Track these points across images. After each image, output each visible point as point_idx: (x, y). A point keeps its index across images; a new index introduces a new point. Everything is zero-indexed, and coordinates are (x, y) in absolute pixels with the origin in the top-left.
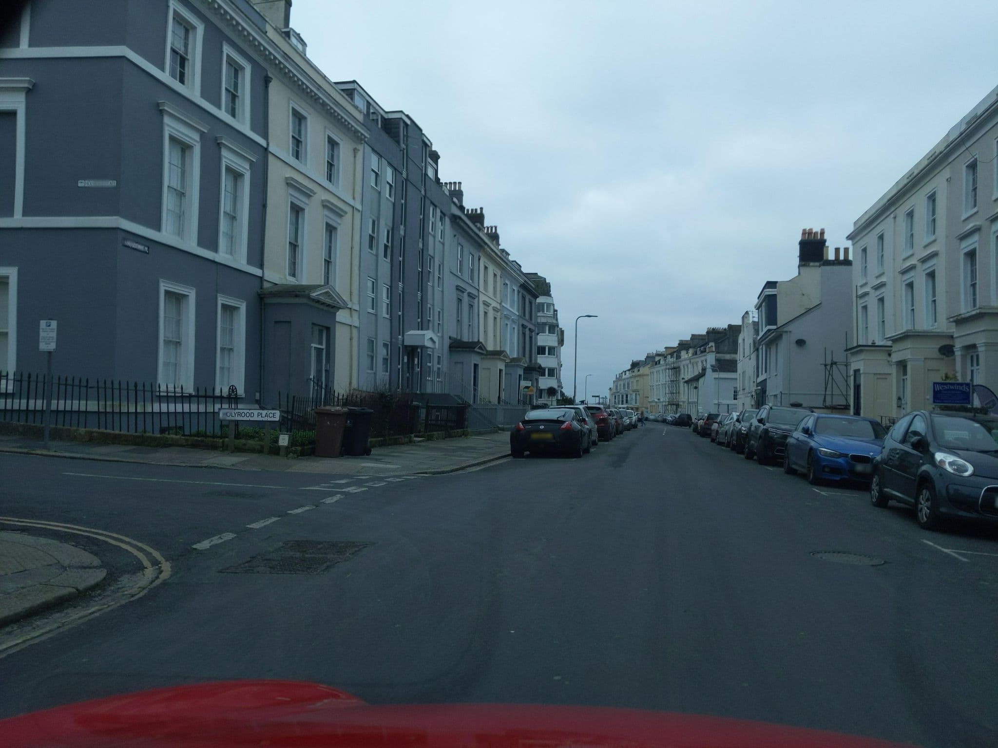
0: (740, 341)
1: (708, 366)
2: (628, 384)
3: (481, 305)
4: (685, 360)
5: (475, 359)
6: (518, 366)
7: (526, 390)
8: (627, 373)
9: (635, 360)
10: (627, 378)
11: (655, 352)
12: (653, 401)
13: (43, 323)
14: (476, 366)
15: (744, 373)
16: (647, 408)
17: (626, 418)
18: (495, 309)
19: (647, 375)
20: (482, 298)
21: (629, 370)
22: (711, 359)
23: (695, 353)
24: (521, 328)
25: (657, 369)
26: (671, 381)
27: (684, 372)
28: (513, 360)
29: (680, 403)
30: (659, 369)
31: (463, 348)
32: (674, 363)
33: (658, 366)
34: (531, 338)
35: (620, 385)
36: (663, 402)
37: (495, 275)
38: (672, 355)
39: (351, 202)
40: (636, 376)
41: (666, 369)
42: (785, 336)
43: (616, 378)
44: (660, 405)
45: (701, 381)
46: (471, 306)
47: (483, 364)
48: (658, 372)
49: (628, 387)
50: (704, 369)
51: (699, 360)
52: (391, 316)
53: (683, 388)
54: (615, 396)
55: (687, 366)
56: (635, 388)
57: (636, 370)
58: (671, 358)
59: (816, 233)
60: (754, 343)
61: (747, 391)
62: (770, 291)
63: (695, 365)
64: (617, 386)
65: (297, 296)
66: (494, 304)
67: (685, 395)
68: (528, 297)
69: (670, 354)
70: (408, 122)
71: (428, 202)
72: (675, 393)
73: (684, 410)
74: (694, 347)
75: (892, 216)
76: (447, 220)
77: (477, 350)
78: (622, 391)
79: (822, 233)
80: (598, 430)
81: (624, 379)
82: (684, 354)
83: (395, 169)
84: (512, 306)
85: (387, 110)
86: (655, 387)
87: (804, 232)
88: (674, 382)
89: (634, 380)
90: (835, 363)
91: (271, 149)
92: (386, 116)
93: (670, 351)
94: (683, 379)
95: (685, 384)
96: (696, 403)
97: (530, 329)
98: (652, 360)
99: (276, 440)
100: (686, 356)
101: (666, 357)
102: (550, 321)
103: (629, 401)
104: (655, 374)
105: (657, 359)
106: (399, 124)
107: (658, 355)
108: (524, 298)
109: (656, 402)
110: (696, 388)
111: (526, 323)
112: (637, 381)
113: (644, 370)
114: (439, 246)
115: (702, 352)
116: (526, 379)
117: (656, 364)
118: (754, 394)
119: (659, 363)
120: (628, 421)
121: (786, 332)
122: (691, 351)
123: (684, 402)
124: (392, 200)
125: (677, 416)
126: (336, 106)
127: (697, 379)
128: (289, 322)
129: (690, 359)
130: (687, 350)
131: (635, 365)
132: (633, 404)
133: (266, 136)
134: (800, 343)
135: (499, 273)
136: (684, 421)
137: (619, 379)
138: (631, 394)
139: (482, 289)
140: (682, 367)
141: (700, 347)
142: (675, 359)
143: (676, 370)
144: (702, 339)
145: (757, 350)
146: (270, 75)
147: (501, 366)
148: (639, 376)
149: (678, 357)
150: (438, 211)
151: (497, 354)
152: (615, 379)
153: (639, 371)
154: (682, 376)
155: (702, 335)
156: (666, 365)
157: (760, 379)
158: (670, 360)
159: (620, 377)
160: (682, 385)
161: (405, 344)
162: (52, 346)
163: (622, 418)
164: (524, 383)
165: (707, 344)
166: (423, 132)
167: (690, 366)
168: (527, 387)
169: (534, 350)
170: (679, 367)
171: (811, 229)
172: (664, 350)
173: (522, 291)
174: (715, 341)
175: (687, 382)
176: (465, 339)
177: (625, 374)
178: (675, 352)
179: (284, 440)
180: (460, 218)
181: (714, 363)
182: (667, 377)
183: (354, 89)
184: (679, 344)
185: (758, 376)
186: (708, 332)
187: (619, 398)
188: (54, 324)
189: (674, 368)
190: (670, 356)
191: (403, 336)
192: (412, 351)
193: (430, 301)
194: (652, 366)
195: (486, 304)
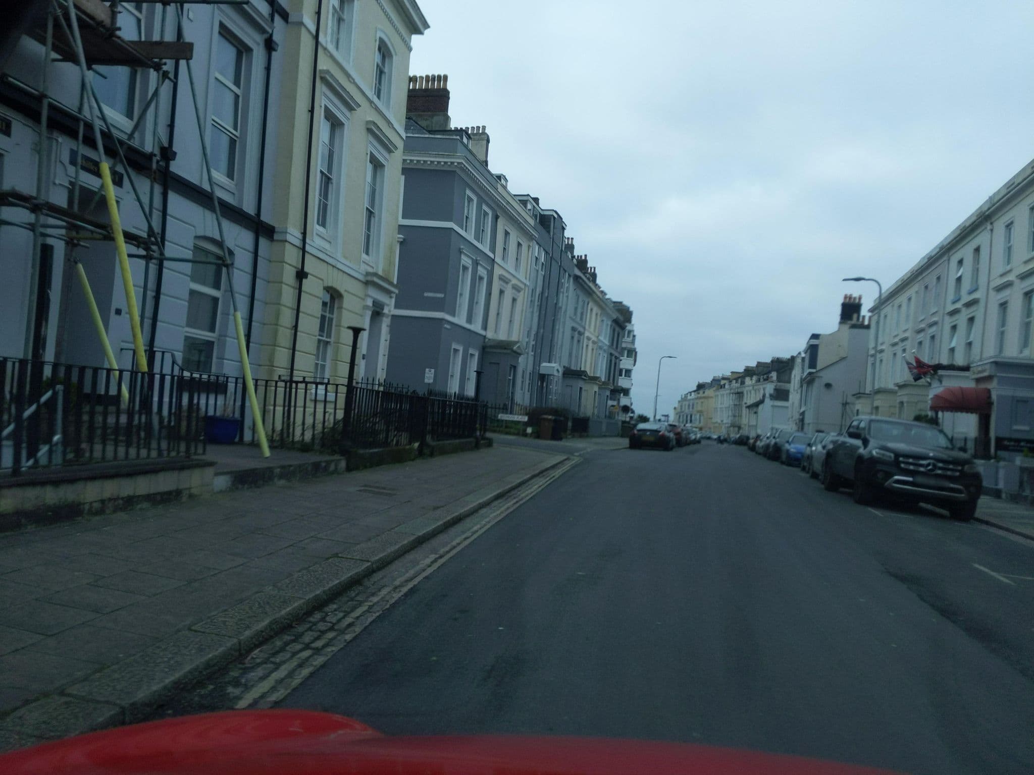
0: (793, 376)
1: (767, 395)
2: (693, 405)
3: (585, 340)
4: (748, 386)
5: (581, 383)
6: (606, 388)
7: (612, 408)
8: (693, 394)
9: (701, 382)
10: (693, 399)
11: (721, 376)
12: (716, 423)
13: (427, 370)
14: (581, 388)
15: (793, 403)
16: (710, 428)
17: (691, 435)
18: (594, 342)
19: (712, 397)
20: (587, 334)
21: (694, 391)
22: (770, 388)
23: (759, 381)
24: (609, 356)
25: (721, 393)
26: (735, 405)
27: (747, 398)
28: (604, 383)
29: (742, 426)
30: (724, 392)
31: (573, 375)
32: (738, 388)
33: (723, 389)
34: (615, 364)
35: (685, 405)
36: (726, 424)
37: (597, 314)
38: (736, 379)
39: (525, 281)
40: (701, 398)
41: (730, 394)
42: (817, 380)
43: (682, 398)
44: (723, 427)
45: (761, 407)
46: (579, 341)
47: (585, 387)
48: (723, 395)
49: (693, 408)
50: (764, 396)
51: (761, 387)
52: (535, 354)
53: (745, 411)
54: (680, 416)
55: (750, 392)
56: (699, 408)
57: (701, 392)
58: (736, 383)
59: (855, 298)
60: (801, 379)
61: (794, 418)
62: (814, 342)
63: (757, 391)
64: (681, 406)
65: (505, 349)
66: (594, 338)
67: (746, 419)
68: (617, 329)
69: (734, 379)
70: (556, 216)
71: (562, 269)
72: (737, 415)
73: (745, 432)
74: (757, 375)
75: (891, 304)
76: (571, 279)
77: (583, 377)
78: (687, 411)
79: (860, 298)
80: (676, 439)
81: (690, 400)
82: (748, 381)
83: (547, 252)
84: (605, 338)
85: (543, 208)
86: (719, 409)
87: (846, 297)
88: (737, 406)
89: (699, 401)
90: (848, 403)
91: (496, 260)
92: (542, 213)
93: (735, 376)
94: (746, 403)
95: (747, 410)
96: (756, 426)
97: (616, 357)
98: (717, 383)
99: (526, 430)
100: (750, 383)
101: (730, 382)
102: (629, 346)
103: (693, 421)
104: (720, 397)
105: (723, 382)
106: (550, 219)
107: (724, 379)
108: (614, 330)
109: (719, 424)
110: (756, 413)
111: (613, 352)
112: (702, 402)
113: (709, 392)
114: (565, 298)
115: (765, 380)
116: (611, 399)
117: (721, 387)
118: (798, 421)
119: (724, 387)
120: (693, 437)
121: (819, 377)
122: (755, 378)
123: (745, 425)
124: (543, 273)
125: (738, 436)
126: (525, 223)
127: (757, 405)
128: (498, 364)
129: (753, 386)
130: (751, 376)
131: (701, 387)
132: (697, 424)
133: (494, 253)
134: (828, 386)
135: (599, 312)
136: (743, 441)
137: (684, 399)
138: (695, 415)
139: (587, 327)
140: (745, 393)
141: (763, 375)
142: (739, 385)
143: (740, 395)
144: (767, 367)
145: (802, 386)
146: (499, 214)
147: (596, 388)
148: (705, 398)
149: (743, 383)
150: (567, 274)
151: (594, 379)
152: (680, 399)
153: (704, 392)
154: (745, 400)
155: (766, 363)
156: (731, 389)
157: (802, 410)
158: (734, 384)
159: (685, 397)
160: (744, 408)
161: (540, 373)
162: (431, 381)
163: (689, 433)
164: (610, 403)
165: (770, 372)
166: (563, 220)
167: (753, 392)
168: (613, 406)
169: (617, 373)
170: (742, 393)
171: (851, 295)
172: (730, 374)
173: (614, 325)
174: (777, 371)
175: (749, 407)
176: (573, 368)
177: (691, 395)
178: (739, 377)
179: (529, 430)
180: (580, 278)
181: (772, 392)
182: (731, 401)
183: (527, 201)
184: (745, 370)
185: (801, 408)
186: (772, 361)
187: (683, 418)
188: (433, 371)
189: (738, 393)
190: (734, 381)
191: (539, 367)
192: (543, 377)
193: (556, 339)
194: (717, 389)
195: (589, 339)
